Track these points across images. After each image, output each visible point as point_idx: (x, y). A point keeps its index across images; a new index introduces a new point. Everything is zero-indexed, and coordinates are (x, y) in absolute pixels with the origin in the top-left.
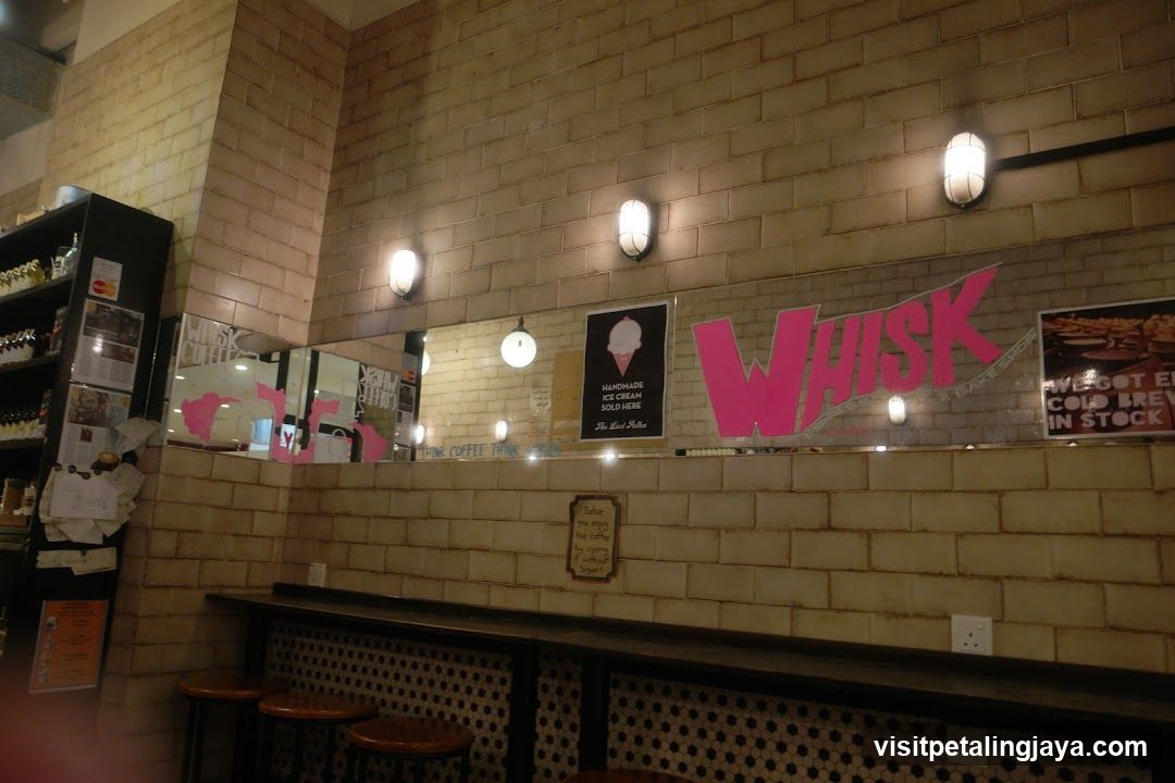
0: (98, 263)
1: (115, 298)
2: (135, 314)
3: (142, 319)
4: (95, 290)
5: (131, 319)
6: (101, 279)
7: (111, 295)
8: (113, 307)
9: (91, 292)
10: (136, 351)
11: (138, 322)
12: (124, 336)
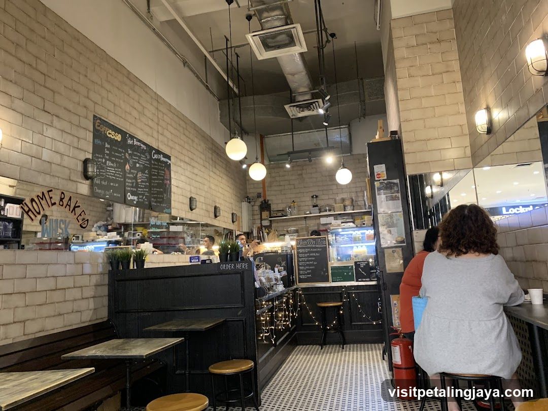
0: (375, 167)
1: (386, 178)
2: (395, 181)
3: (399, 182)
4: (378, 178)
5: (394, 183)
6: (379, 173)
7: (384, 177)
8: (386, 182)
9: (376, 179)
10: (399, 195)
11: (396, 184)
12: (393, 191)
